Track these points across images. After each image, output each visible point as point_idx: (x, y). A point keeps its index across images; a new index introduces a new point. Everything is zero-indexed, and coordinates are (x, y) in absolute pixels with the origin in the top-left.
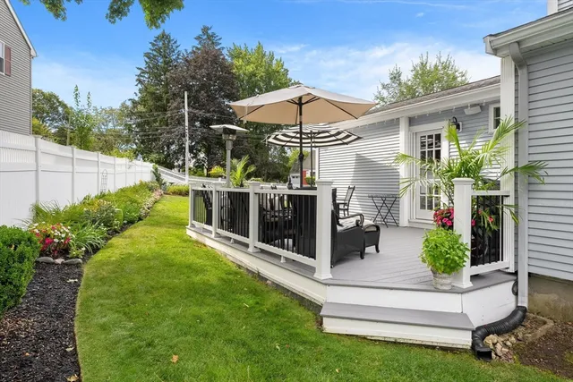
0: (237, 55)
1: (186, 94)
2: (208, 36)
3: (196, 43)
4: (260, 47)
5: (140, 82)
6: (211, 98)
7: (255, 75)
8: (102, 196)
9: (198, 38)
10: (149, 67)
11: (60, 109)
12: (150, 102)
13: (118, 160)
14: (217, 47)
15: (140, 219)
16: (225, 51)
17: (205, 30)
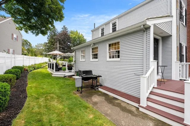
0: (72, 32)
1: (58, 42)
2: (65, 28)
3: (62, 30)
4: (77, 31)
5: (48, 38)
6: (65, 43)
7: (75, 37)
8: (35, 64)
9: (62, 28)
10: (50, 35)
11: (28, 44)
12: (50, 43)
13: (39, 58)
14: (67, 30)
15: (41, 68)
16: (69, 31)
17: (64, 26)
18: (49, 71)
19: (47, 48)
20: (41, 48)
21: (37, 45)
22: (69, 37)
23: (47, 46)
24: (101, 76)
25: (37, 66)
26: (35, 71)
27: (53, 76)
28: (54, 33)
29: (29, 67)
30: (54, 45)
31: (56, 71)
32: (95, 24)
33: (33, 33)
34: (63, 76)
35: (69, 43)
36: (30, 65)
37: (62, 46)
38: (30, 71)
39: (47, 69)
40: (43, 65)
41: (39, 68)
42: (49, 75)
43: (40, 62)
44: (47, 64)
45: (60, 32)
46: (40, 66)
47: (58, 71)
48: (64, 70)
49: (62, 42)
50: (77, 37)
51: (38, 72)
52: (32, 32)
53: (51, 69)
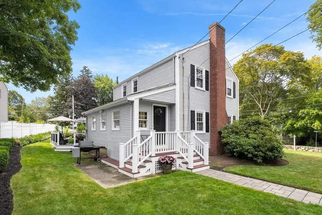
0: (98, 79)
1: (73, 96)
2: (85, 70)
4: (107, 76)
5: (55, 89)
8: (31, 136)
9: (82, 71)
11: (18, 98)
12: (59, 98)
13: (38, 125)
14: (90, 75)
15: (40, 141)
16: (93, 77)
17: (85, 68)
18: (52, 144)
19: (54, 107)
20: (43, 105)
21: (35, 100)
22: (93, 87)
23: (54, 103)
24: (104, 147)
25: (34, 139)
26: (31, 145)
27: (55, 150)
28: (66, 79)
29: (21, 140)
30: (66, 101)
31: (60, 144)
32: (117, 77)
33: (28, 90)
34: (70, 150)
35: (93, 99)
36: (23, 136)
37: (80, 104)
38: (24, 146)
39: (49, 142)
40: (44, 136)
41: (37, 142)
42: (51, 150)
43: (40, 133)
44: (51, 136)
45: (76, 77)
46: (39, 139)
47: (65, 144)
48: (70, 143)
49: (81, 96)
50: (107, 87)
51: (35, 147)
52: (26, 88)
53: (55, 142)
